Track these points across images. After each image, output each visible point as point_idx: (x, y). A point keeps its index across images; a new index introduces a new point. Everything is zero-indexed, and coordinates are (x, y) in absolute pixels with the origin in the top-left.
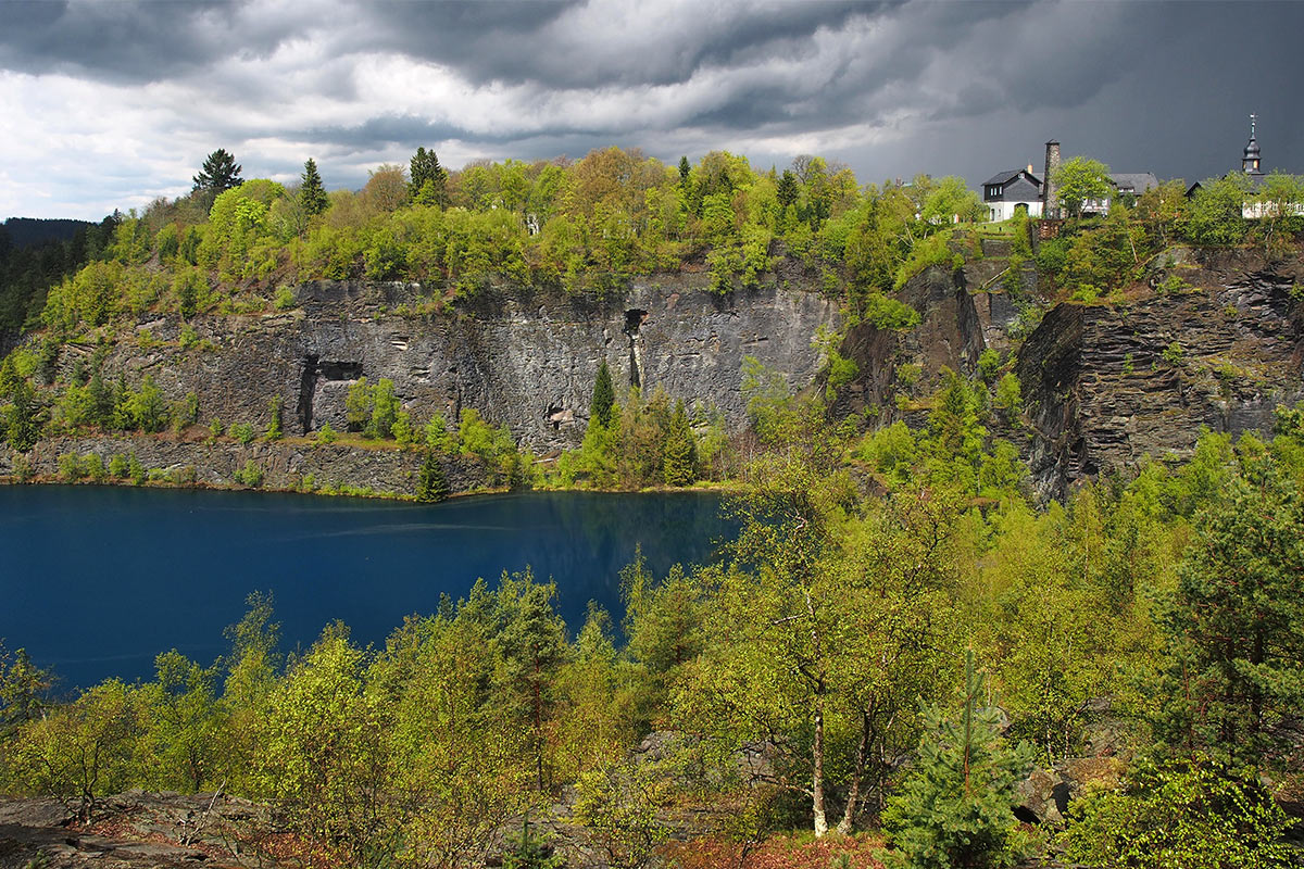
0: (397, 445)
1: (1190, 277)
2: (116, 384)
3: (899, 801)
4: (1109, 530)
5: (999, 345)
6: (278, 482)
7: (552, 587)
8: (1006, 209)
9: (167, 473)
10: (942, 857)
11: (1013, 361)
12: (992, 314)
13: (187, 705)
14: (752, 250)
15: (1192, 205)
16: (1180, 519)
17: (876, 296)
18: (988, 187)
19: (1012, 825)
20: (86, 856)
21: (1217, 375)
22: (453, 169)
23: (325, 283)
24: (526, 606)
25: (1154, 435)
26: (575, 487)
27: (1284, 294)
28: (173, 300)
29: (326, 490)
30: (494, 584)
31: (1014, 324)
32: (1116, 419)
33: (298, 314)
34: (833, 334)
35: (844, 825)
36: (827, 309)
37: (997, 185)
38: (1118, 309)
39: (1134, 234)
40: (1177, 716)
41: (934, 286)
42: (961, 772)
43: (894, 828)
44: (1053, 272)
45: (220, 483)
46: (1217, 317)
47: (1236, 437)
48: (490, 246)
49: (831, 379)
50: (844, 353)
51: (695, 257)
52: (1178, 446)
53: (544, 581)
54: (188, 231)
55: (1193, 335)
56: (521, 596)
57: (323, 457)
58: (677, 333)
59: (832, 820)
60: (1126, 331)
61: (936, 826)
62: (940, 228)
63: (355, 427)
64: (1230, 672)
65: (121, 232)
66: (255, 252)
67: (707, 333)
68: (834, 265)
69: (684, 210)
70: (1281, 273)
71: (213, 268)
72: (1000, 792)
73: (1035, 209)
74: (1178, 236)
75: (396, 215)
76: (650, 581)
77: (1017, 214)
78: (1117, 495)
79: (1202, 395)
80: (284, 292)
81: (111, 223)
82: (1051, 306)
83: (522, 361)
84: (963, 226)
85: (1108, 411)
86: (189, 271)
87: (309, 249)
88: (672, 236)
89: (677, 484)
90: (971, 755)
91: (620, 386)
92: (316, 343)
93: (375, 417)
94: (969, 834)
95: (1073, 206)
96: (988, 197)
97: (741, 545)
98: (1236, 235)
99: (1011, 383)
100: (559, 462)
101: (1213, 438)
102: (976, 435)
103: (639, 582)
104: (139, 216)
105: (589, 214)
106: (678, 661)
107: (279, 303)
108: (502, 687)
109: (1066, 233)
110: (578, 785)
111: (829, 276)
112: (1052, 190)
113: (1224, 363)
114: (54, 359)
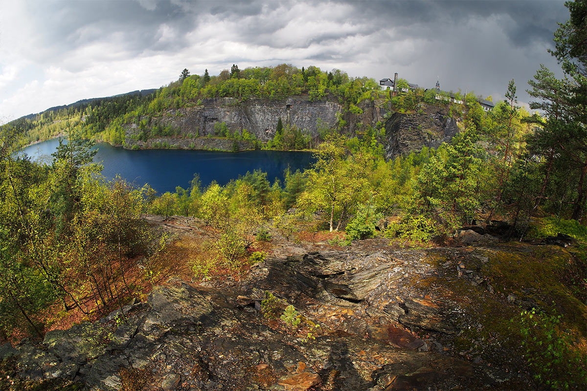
0: (227, 138)
1: (424, 110)
2: (163, 125)
3: (350, 225)
4: (402, 167)
5: (381, 120)
6: (199, 147)
7: (266, 173)
8: (385, 87)
9: (174, 145)
10: (359, 236)
11: (384, 125)
12: (380, 113)
13: (183, 198)
14: (320, 91)
15: (425, 94)
16: (417, 166)
17: (352, 105)
18: (381, 81)
19: (374, 230)
20: (169, 227)
21: (428, 134)
22: (241, 69)
23: (209, 99)
24: (260, 178)
25: (414, 146)
26: (272, 149)
27: (442, 117)
28: (175, 105)
29: (210, 149)
30: (252, 173)
31: (385, 116)
32: (406, 141)
33: (203, 106)
34: (341, 113)
35: (337, 229)
36: (339, 107)
37: (383, 82)
38: (409, 115)
39: (413, 98)
40: (413, 208)
41: (366, 104)
42: (366, 219)
43: (349, 230)
44: (395, 104)
45: (186, 148)
46: (429, 120)
47: (430, 148)
48: (250, 88)
49: (340, 125)
50: (343, 119)
51: (305, 92)
52: (418, 149)
53: (264, 172)
54: (178, 88)
55: (424, 124)
56: (259, 176)
57: (209, 141)
58: (300, 111)
59: (334, 228)
60: (410, 120)
61: (358, 230)
62: (369, 90)
63: (217, 134)
64: (425, 199)
65: (163, 90)
66: (193, 92)
67: (307, 111)
68: (342, 96)
69: (303, 80)
70: (442, 112)
71: (183, 97)
72: (373, 223)
73: (392, 88)
74: (422, 100)
75: (227, 81)
76: (291, 173)
77: (387, 89)
78: (404, 159)
79: (424, 138)
80: (199, 101)
81: (161, 89)
82: (394, 112)
83: (259, 117)
84: (374, 90)
85: (404, 139)
86: (178, 97)
87: (206, 90)
88: (299, 86)
89: (299, 149)
90: (368, 215)
91: (284, 123)
92: (207, 113)
93: (221, 131)
94: (365, 232)
95: (400, 89)
96: (381, 84)
97: (317, 165)
98: (434, 102)
99: (383, 130)
100: (268, 143)
101: (425, 148)
102: (374, 142)
103: (288, 173)
104: (167, 86)
105: (277, 80)
106: (298, 192)
107: (198, 104)
108: (254, 196)
109: (398, 95)
110: (274, 219)
111: (340, 99)
112: (396, 84)
113: (429, 131)
114: (150, 121)
